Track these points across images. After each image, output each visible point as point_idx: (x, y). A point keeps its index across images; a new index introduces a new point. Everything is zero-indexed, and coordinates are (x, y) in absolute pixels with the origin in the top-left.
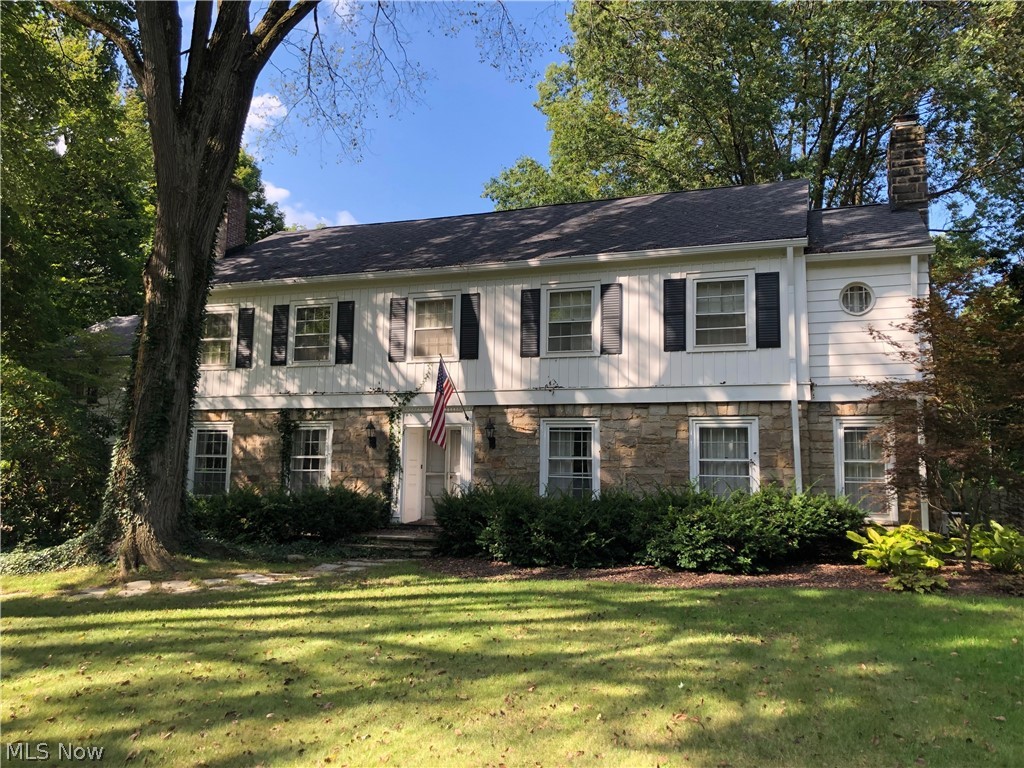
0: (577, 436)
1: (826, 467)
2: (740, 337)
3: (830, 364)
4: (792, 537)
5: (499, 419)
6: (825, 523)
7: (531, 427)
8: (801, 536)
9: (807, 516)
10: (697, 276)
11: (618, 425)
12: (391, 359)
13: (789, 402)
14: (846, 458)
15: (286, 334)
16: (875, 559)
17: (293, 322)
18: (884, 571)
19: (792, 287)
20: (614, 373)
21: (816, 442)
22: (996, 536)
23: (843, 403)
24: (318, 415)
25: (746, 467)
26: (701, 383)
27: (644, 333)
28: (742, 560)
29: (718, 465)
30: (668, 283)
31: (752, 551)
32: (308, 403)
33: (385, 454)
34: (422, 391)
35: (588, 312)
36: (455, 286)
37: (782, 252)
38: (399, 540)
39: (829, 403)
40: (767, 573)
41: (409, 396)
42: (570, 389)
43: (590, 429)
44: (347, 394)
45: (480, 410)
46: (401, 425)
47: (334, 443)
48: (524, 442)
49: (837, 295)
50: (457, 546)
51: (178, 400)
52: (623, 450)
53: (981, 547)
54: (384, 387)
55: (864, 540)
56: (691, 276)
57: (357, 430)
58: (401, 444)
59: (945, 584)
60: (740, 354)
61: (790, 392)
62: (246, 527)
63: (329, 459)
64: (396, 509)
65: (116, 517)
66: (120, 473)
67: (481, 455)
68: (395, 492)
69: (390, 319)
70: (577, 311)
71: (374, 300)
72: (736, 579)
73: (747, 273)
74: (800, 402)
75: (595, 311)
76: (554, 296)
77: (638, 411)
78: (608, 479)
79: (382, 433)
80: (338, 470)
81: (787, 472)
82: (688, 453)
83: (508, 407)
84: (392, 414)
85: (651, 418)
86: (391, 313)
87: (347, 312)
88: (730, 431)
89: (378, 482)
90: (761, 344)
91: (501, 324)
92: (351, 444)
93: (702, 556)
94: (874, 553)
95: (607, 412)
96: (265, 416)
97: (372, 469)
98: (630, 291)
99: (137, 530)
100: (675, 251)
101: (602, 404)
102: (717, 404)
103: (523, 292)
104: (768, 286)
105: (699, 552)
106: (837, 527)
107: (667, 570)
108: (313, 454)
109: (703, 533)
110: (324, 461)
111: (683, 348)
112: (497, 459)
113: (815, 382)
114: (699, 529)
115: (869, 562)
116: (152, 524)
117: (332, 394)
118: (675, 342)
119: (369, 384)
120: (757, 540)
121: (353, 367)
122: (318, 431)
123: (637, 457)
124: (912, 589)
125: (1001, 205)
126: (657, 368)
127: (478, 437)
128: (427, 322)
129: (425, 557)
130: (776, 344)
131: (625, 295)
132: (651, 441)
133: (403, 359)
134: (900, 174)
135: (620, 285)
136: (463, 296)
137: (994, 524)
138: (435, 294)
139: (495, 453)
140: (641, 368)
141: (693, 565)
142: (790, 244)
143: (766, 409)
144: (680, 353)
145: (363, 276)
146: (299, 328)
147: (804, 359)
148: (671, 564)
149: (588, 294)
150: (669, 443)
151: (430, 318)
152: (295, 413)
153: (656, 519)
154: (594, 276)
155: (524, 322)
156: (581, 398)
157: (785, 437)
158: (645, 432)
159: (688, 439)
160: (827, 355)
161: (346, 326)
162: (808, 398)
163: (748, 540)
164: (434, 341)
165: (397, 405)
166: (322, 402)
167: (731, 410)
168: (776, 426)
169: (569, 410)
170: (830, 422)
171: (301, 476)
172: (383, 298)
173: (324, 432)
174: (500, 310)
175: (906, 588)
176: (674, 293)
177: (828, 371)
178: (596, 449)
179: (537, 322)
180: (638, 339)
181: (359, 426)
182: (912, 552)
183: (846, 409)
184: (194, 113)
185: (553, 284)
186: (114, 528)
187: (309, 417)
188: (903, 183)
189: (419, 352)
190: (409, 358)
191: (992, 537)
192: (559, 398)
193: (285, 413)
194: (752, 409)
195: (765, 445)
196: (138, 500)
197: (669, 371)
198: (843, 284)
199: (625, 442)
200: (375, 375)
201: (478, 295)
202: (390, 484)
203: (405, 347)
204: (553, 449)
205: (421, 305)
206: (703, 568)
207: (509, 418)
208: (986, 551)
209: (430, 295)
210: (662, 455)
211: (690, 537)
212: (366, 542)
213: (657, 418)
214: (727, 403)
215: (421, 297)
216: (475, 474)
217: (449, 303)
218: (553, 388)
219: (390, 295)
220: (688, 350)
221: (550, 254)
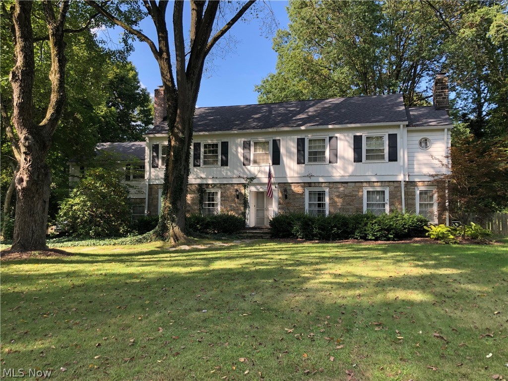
0: (319, 194)
1: (413, 205)
2: (383, 157)
3: (415, 167)
4: (405, 229)
5: (288, 188)
6: (416, 224)
7: (302, 191)
8: (409, 228)
9: (410, 221)
10: (367, 134)
11: (335, 190)
12: (244, 165)
13: (400, 182)
14: (420, 201)
15: (200, 154)
16: (434, 235)
17: (202, 150)
18: (437, 239)
19: (402, 139)
20: (334, 171)
21: (410, 195)
22: (473, 227)
23: (419, 182)
24: (215, 186)
25: (384, 205)
26: (367, 174)
27: (346, 156)
28: (390, 236)
29: (373, 204)
30: (355, 137)
31: (393, 233)
32: (210, 182)
33: (242, 201)
34: (257, 177)
35: (324, 147)
36: (270, 136)
37: (399, 126)
38: (256, 233)
39: (414, 182)
40: (398, 241)
41: (252, 179)
42: (317, 176)
43: (325, 191)
44: (226, 178)
45: (281, 184)
46: (249, 190)
47: (221, 197)
48: (299, 196)
49: (418, 142)
50: (281, 234)
51: (184, 182)
52: (337, 199)
53: (468, 231)
54: (241, 175)
55: (430, 229)
56: (364, 134)
57: (232, 192)
58: (249, 197)
59: (458, 242)
60: (383, 164)
61: (401, 178)
62: (199, 228)
63: (219, 203)
64: (248, 222)
65: (165, 224)
66: (166, 208)
67: (282, 202)
68: (247, 216)
69: (244, 149)
70: (319, 147)
71: (236, 141)
72: (388, 242)
73: (385, 134)
74: (404, 181)
75: (327, 147)
76: (310, 141)
77: (344, 185)
78: (332, 210)
79: (241, 193)
80: (223, 207)
81: (399, 206)
82: (362, 200)
83: (292, 183)
84: (245, 186)
85: (349, 187)
86: (244, 147)
87: (225, 146)
88: (378, 192)
89: (240, 212)
90: (390, 160)
91: (289, 152)
92: (228, 197)
93: (376, 235)
94: (434, 233)
95: (331, 185)
96: (191, 187)
97: (237, 207)
98: (341, 139)
99: (174, 229)
100: (358, 125)
101: (330, 182)
102: (374, 182)
103: (298, 139)
104: (393, 138)
105: (375, 233)
106: (420, 225)
107: (362, 240)
108: (212, 201)
109: (376, 227)
110: (217, 204)
111: (361, 161)
112: (288, 203)
113: (410, 174)
114: (375, 226)
115: (432, 236)
116: (179, 226)
117: (220, 178)
118: (358, 159)
119: (235, 174)
120: (395, 229)
121: (228, 167)
122: (214, 192)
123: (343, 202)
124: (448, 243)
125: (466, 94)
126: (351, 169)
127: (280, 195)
128: (258, 150)
129: (268, 238)
130: (396, 160)
131: (339, 141)
132: (349, 196)
133: (249, 165)
134: (439, 95)
135: (337, 137)
136: (273, 140)
137: (472, 223)
138: (261, 139)
139: (287, 201)
140: (345, 169)
141: (373, 238)
142: (402, 124)
143: (392, 184)
144: (360, 163)
145: (232, 132)
146: (205, 152)
147: (406, 165)
148: (365, 238)
149: (324, 140)
150: (355, 196)
151: (259, 149)
152: (205, 185)
153: (358, 223)
154: (326, 134)
155: (298, 151)
156: (321, 180)
157: (399, 194)
158: (347, 192)
159: (363, 195)
160: (414, 164)
161: (225, 152)
162: (407, 180)
163: (392, 229)
164: (261, 158)
165: (247, 182)
166: (216, 181)
167: (379, 184)
168: (396, 190)
169: (317, 184)
170: (414, 189)
171: (207, 210)
172: (240, 141)
173: (217, 193)
174: (288, 146)
175: (446, 243)
176: (357, 141)
177: (414, 170)
178: (327, 200)
179: (304, 151)
180: (343, 158)
181: (231, 190)
182: (446, 232)
183: (420, 184)
184: (192, 75)
185: (310, 136)
186: (165, 227)
187: (210, 187)
188: (440, 99)
189: (255, 162)
190: (251, 164)
191: (471, 228)
192: (313, 180)
193: (200, 185)
194: (387, 184)
195: (391, 197)
196: (173, 218)
197: (355, 170)
198: (420, 138)
199: (338, 197)
200: (237, 170)
201: (280, 140)
202: (245, 213)
203: (250, 160)
204: (310, 199)
205: (256, 144)
206: (377, 239)
207: (293, 188)
208: (469, 232)
209: (259, 140)
210: (352, 201)
211: (372, 229)
212: (243, 233)
213: (351, 187)
214: (378, 182)
215: (256, 140)
216: (279, 208)
217: (268, 143)
218: (310, 176)
219: (243, 140)
220: (363, 162)
221: (309, 125)
